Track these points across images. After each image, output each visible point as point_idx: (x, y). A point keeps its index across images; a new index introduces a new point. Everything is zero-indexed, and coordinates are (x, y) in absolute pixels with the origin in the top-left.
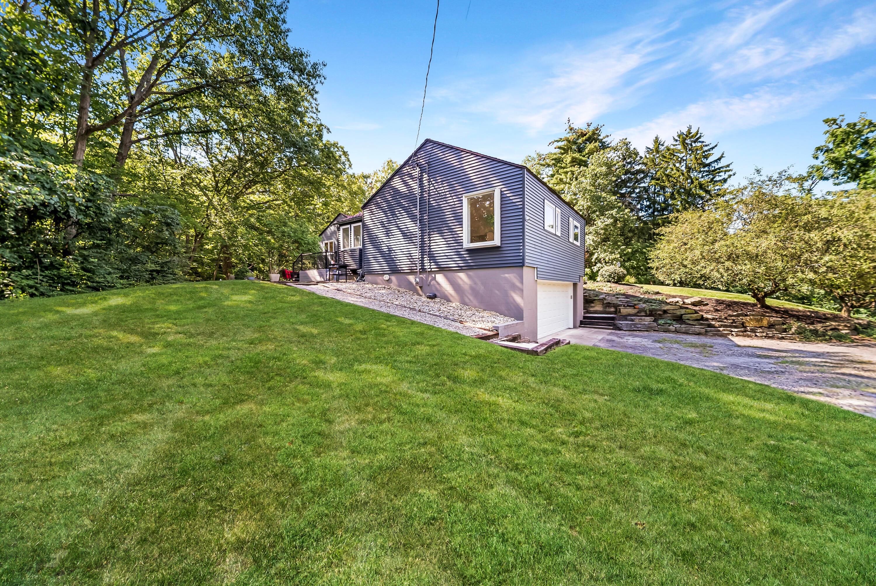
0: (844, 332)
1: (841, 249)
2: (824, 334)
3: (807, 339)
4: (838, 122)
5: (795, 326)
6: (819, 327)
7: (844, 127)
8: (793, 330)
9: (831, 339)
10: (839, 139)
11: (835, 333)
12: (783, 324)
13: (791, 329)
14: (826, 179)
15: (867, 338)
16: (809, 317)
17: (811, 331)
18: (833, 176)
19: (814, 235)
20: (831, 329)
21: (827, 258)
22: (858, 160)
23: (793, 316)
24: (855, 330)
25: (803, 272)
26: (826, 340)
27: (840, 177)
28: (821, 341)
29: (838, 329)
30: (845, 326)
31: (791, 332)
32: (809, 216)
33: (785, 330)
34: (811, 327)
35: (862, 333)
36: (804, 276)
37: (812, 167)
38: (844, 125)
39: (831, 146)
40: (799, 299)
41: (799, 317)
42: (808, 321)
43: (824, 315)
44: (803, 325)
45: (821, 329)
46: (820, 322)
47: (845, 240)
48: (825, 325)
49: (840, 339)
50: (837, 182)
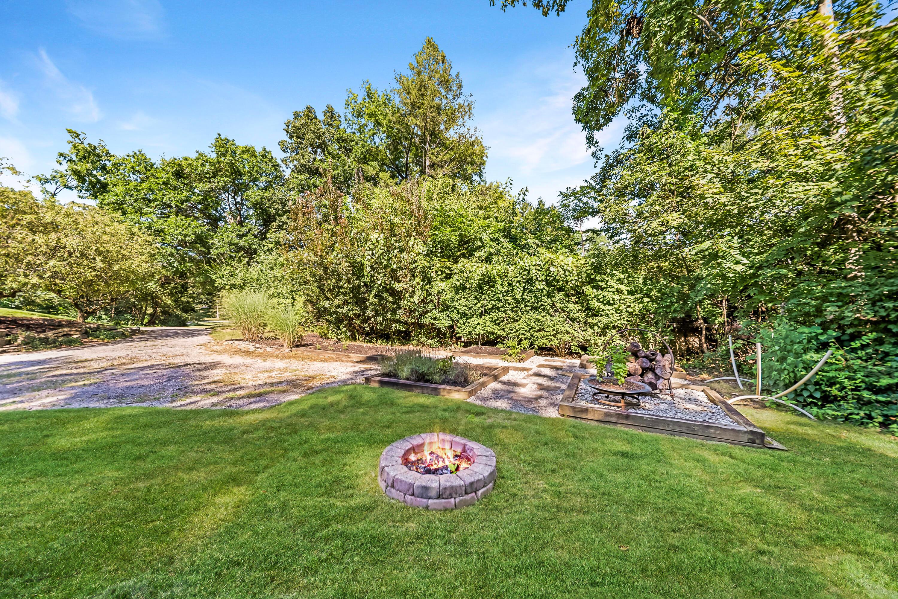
0: (75, 336)
1: (66, 256)
2: (54, 341)
3: (36, 349)
4: (81, 137)
5: (22, 336)
6: (50, 334)
7: (86, 145)
8: (19, 341)
9: (61, 345)
10: (81, 154)
11: (66, 339)
12: (7, 335)
13: (16, 340)
14: (71, 188)
15: (96, 340)
16: (41, 325)
17: (40, 339)
18: (76, 187)
19: (40, 239)
20: (63, 336)
21: (52, 263)
22: (99, 181)
23: (22, 325)
24: (86, 334)
25: (26, 276)
26: (56, 347)
27: (83, 192)
28: (51, 348)
29: (70, 335)
30: (77, 331)
31: (16, 344)
32: (33, 217)
33: (9, 343)
34: (42, 335)
35: (92, 336)
36: (27, 281)
37: (56, 171)
38: (86, 143)
39: (74, 158)
40: (44, 308)
41: (28, 326)
42: (40, 330)
43: (60, 322)
44: (33, 334)
45: (53, 337)
46: (52, 329)
47: (69, 248)
48: (57, 331)
49: (70, 343)
50: (81, 194)
